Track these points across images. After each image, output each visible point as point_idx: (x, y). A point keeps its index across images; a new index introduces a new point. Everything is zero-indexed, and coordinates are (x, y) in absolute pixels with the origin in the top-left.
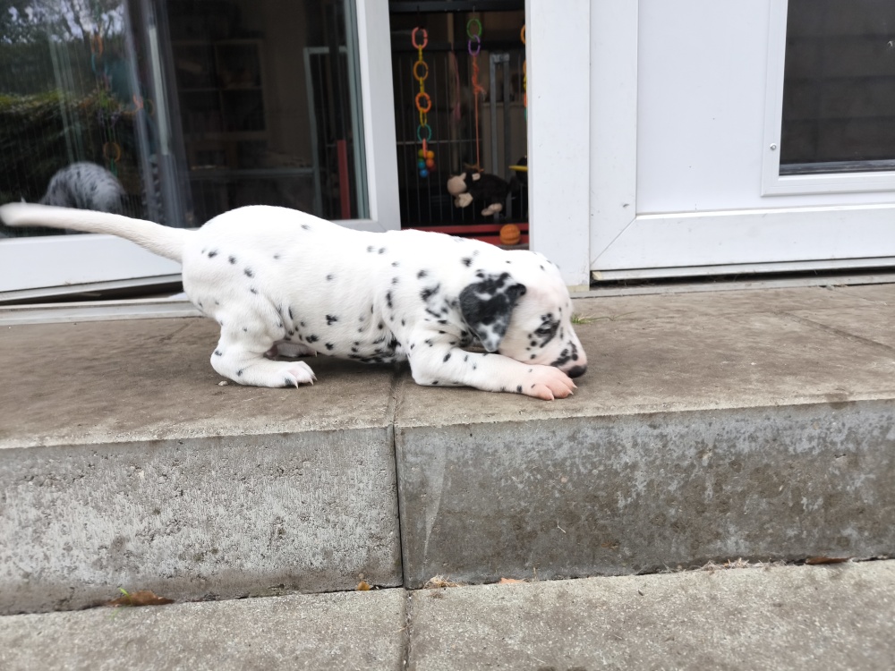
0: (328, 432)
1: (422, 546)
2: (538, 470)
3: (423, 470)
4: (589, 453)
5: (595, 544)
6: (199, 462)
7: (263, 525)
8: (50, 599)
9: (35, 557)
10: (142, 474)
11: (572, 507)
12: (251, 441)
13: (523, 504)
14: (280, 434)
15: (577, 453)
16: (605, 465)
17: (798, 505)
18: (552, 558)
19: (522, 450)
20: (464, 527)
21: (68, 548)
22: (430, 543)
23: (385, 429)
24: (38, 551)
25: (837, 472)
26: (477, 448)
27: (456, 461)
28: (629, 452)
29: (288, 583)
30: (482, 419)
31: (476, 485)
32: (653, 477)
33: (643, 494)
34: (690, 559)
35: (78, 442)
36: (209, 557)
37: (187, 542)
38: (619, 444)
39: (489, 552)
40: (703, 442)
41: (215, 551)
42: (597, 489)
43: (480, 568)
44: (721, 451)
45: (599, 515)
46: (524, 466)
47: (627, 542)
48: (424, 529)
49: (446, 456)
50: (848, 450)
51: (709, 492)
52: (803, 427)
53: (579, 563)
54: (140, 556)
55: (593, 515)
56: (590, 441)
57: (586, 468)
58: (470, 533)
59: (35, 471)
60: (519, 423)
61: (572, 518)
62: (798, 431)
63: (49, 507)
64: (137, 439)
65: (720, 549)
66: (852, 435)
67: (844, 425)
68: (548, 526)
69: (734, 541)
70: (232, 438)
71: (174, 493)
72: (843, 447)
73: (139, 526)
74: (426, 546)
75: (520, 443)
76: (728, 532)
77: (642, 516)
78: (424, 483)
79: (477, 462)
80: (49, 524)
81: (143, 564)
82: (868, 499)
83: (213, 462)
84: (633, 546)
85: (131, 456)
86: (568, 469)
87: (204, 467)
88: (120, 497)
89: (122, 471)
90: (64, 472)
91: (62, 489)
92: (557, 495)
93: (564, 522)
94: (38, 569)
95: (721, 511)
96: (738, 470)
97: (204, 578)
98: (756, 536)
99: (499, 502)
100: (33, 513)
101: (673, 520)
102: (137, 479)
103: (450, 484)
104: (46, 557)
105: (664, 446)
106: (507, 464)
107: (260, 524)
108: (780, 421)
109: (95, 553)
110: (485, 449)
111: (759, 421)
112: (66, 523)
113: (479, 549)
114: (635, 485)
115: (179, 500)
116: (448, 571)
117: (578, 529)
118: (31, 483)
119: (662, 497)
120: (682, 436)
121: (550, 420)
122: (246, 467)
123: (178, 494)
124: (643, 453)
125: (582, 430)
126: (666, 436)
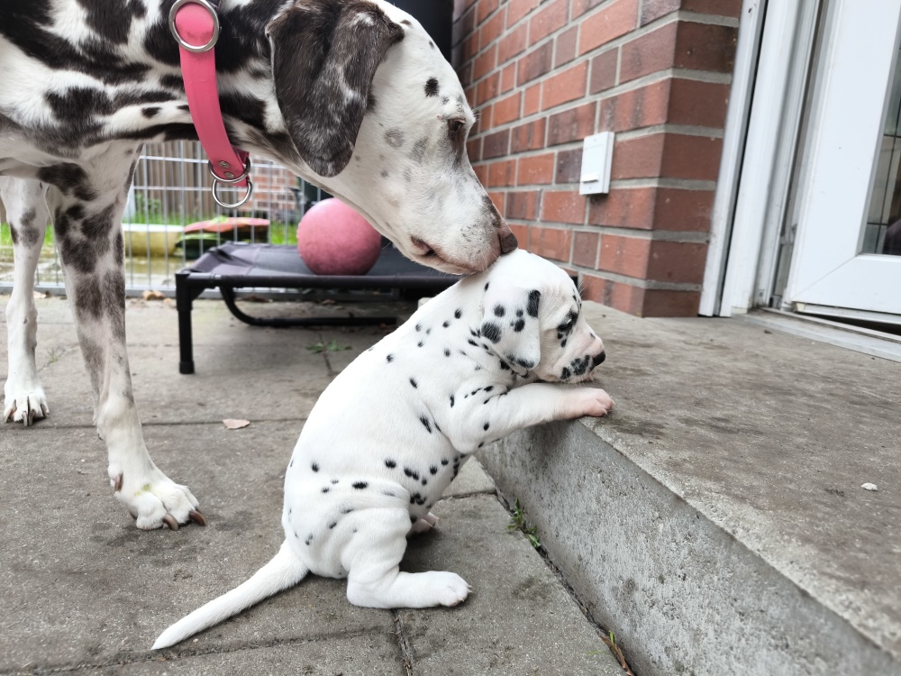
6: (707, 553)
9: (587, 546)
10: (661, 527)
14: (799, 588)
21: (604, 557)
37: (675, 639)
54: (640, 615)
64: (668, 485)
70: (743, 547)
71: (679, 572)
73: (646, 582)
81: (640, 625)
83: (718, 565)
85: (659, 500)
87: (708, 563)
88: (642, 537)
89: (651, 513)
91: (613, 496)
94: (586, 559)
100: (594, 505)
102: (656, 529)
104: (592, 553)
109: (616, 579)
115: (680, 583)
122: (748, 600)
123: (682, 575)
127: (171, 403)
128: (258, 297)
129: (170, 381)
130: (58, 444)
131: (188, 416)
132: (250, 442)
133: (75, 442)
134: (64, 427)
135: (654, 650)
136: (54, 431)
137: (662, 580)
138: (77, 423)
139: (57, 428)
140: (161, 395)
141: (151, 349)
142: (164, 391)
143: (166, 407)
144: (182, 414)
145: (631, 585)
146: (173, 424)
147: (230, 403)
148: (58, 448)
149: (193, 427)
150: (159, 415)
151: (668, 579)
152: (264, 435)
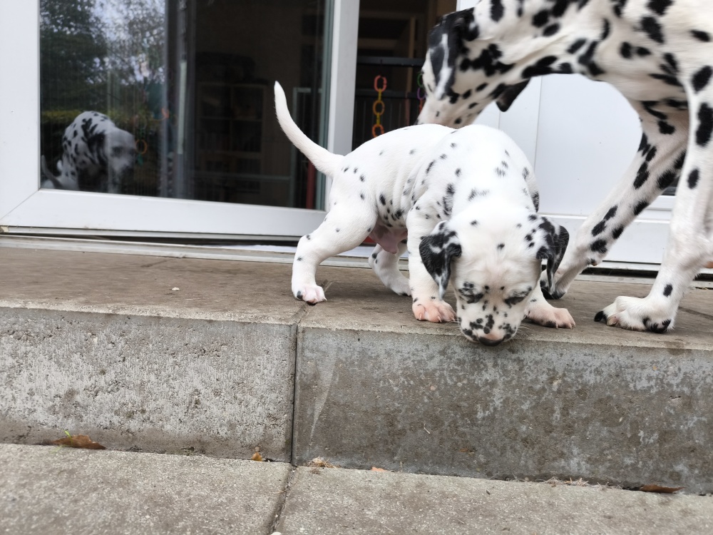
0: (244, 324)
1: (310, 429)
2: (412, 377)
3: (317, 365)
4: (456, 367)
5: (454, 449)
6: (140, 335)
7: (183, 394)
8: (11, 434)
9: (6, 397)
10: (95, 340)
11: (437, 413)
12: (184, 324)
13: (397, 405)
14: (207, 321)
15: (446, 366)
16: (468, 379)
17: (635, 436)
18: (417, 455)
19: (399, 357)
20: (346, 419)
21: (31, 393)
22: (316, 428)
23: (290, 326)
24: (8, 393)
25: (672, 412)
26: (363, 352)
27: (344, 360)
28: (490, 371)
29: (197, 447)
30: (369, 328)
31: (359, 383)
32: (509, 395)
33: (499, 409)
34: (537, 473)
35: (52, 308)
36: (138, 416)
37: (122, 401)
38: (482, 363)
39: (365, 443)
40: (554, 370)
41: (143, 411)
42: (460, 399)
43: (356, 456)
44: (569, 380)
45: (460, 422)
46: (400, 372)
47: (482, 450)
48: (312, 415)
49: (337, 355)
50: (683, 392)
51: (557, 415)
52: (643, 368)
53: (440, 463)
54: (85, 408)
55: (455, 422)
56: (458, 357)
57: (452, 380)
58: (350, 424)
59: (16, 327)
60: (399, 334)
61: (437, 422)
62: (638, 371)
63: (22, 358)
64: (96, 311)
65: (563, 467)
66: (687, 380)
67: (679, 369)
68: (416, 426)
69: (576, 463)
70: (169, 319)
71: (119, 359)
72: (679, 390)
73: (87, 383)
74: (313, 430)
75: (399, 352)
76: (572, 453)
77: (497, 428)
78: (316, 376)
79: (362, 364)
80: (20, 371)
81: (87, 414)
82: (699, 440)
83: (151, 337)
84: (487, 454)
85: (90, 324)
86: (437, 379)
87: (144, 340)
88: (76, 357)
89: (81, 336)
90: (38, 330)
91: (34, 344)
92: (426, 401)
93: (430, 425)
94: (6, 408)
95: (566, 433)
96: (584, 399)
97: (132, 433)
98: (596, 460)
99: (377, 400)
100: (10, 361)
101: (524, 436)
102: (91, 344)
103: (337, 379)
104: (14, 399)
105: (521, 369)
106: (386, 368)
107: (181, 394)
108: (622, 359)
109: (51, 400)
110: (370, 353)
111: (604, 357)
112: (33, 373)
113: (356, 439)
114: (493, 401)
115: (121, 365)
116: (328, 455)
117: (441, 433)
118: (12, 336)
119: (516, 414)
120: (536, 363)
121: (426, 335)
122: (177, 344)
123: (121, 360)
124: (501, 373)
125: (452, 347)
126: (522, 361)
137: (102, 372)
145: (70, 394)
151: (109, 369)
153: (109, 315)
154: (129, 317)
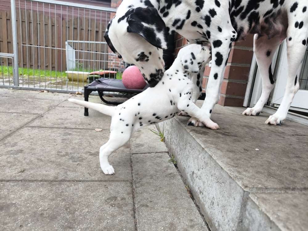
0: (230, 177)
3: (249, 224)
7: (211, 196)
10: (200, 156)
36: (202, 194)
37: (200, 185)
49: (259, 227)
64: (202, 145)
73: (196, 171)
85: (200, 149)
87: (207, 164)
104: (187, 166)
109: (191, 172)
122: (213, 172)
123: (202, 168)
127: (81, 123)
128: (110, 95)
129: (81, 118)
130: (49, 132)
131: (85, 127)
132: (102, 135)
133: (54, 131)
134: (51, 128)
135: (196, 189)
136: (49, 128)
137: (199, 170)
138: (55, 127)
139: (50, 128)
140: (78, 121)
141: (77, 109)
142: (79, 120)
143: (79, 124)
144: (84, 126)
145: (193, 173)
146: (81, 129)
147: (98, 125)
148: (49, 133)
149: (86, 130)
150: (77, 126)
151: (200, 170)
152: (106, 134)
153: (203, 149)
154: (206, 152)
